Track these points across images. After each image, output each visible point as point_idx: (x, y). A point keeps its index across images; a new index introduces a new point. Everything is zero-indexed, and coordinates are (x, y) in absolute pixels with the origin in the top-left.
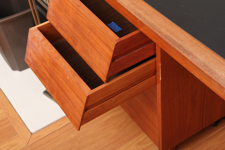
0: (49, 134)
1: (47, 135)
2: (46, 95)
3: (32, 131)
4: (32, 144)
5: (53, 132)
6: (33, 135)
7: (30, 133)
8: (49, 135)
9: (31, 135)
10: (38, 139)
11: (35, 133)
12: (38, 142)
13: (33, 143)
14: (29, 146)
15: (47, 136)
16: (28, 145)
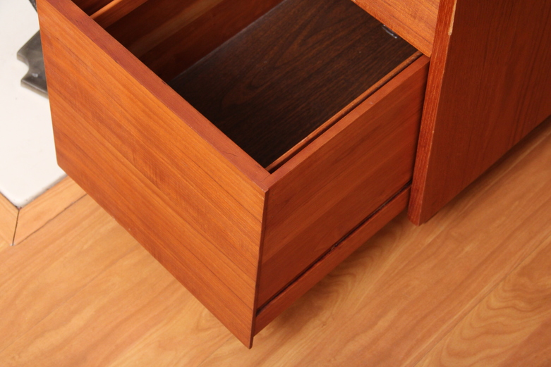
0: (71, 205)
1: (65, 206)
2: (33, 89)
3: (19, 200)
4: (28, 237)
5: (82, 197)
6: (21, 211)
7: (10, 205)
8: (71, 208)
9: (17, 211)
10: (41, 223)
11: (26, 205)
12: (42, 230)
13: (27, 235)
14: (19, 243)
15: (65, 209)
16: (15, 243)
